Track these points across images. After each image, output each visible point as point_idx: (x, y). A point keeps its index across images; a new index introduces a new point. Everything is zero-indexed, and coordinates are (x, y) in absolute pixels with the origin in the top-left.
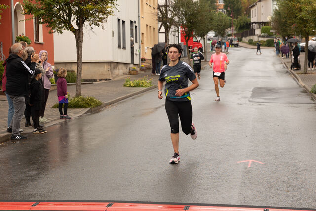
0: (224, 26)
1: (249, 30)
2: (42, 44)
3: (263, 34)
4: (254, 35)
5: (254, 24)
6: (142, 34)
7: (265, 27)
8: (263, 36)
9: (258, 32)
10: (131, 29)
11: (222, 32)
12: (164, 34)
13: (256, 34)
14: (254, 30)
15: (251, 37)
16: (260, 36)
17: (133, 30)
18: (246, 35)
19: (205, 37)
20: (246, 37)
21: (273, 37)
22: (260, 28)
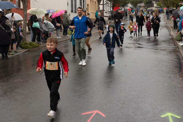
0: (136, 2)
1: (150, 4)
2: (22, 9)
3: (158, 6)
4: (153, 7)
5: (153, 1)
6: (88, 5)
7: (159, 3)
8: (158, 8)
9: (155, 5)
10: (80, 2)
11: (135, 5)
12: (102, 5)
13: (154, 6)
14: (153, 4)
15: (152, 8)
16: (156, 7)
17: (82, 2)
18: (149, 7)
19: (125, 7)
20: (149, 8)
21: (163, 8)
22: (156, 3)
